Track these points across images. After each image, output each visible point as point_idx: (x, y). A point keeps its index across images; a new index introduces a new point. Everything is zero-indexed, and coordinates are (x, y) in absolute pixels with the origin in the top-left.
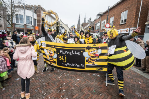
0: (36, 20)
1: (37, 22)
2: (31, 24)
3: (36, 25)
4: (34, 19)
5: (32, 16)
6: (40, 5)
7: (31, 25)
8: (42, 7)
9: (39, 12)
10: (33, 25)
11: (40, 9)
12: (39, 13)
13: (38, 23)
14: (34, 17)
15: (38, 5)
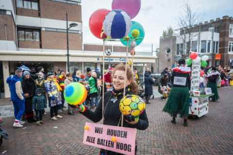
0: (217, 43)
1: (220, 46)
2: (209, 51)
3: (217, 52)
4: (214, 42)
5: (211, 39)
6: (226, 16)
7: (209, 54)
8: (230, 18)
9: (225, 29)
10: (211, 52)
11: (227, 22)
12: (223, 31)
13: (221, 48)
14: (214, 40)
15: (224, 17)
